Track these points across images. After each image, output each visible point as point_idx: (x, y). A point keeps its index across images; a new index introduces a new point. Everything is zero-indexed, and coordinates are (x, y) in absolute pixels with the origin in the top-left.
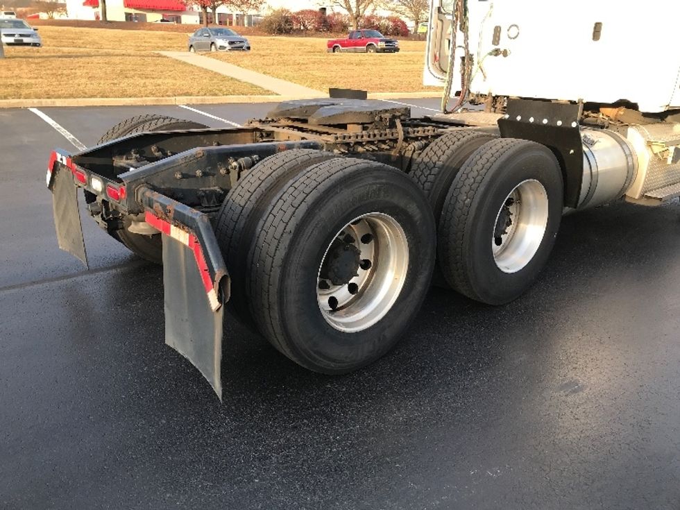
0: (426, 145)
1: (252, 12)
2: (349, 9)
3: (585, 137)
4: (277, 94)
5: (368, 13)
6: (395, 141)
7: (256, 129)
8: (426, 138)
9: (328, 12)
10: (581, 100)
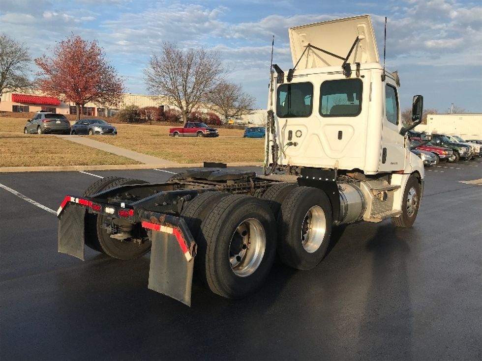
0: (264, 191)
1: (113, 107)
2: (181, 108)
3: (340, 186)
4: (144, 164)
5: (193, 110)
6: (249, 188)
7: (176, 184)
8: (263, 187)
9: (165, 109)
10: (336, 168)
